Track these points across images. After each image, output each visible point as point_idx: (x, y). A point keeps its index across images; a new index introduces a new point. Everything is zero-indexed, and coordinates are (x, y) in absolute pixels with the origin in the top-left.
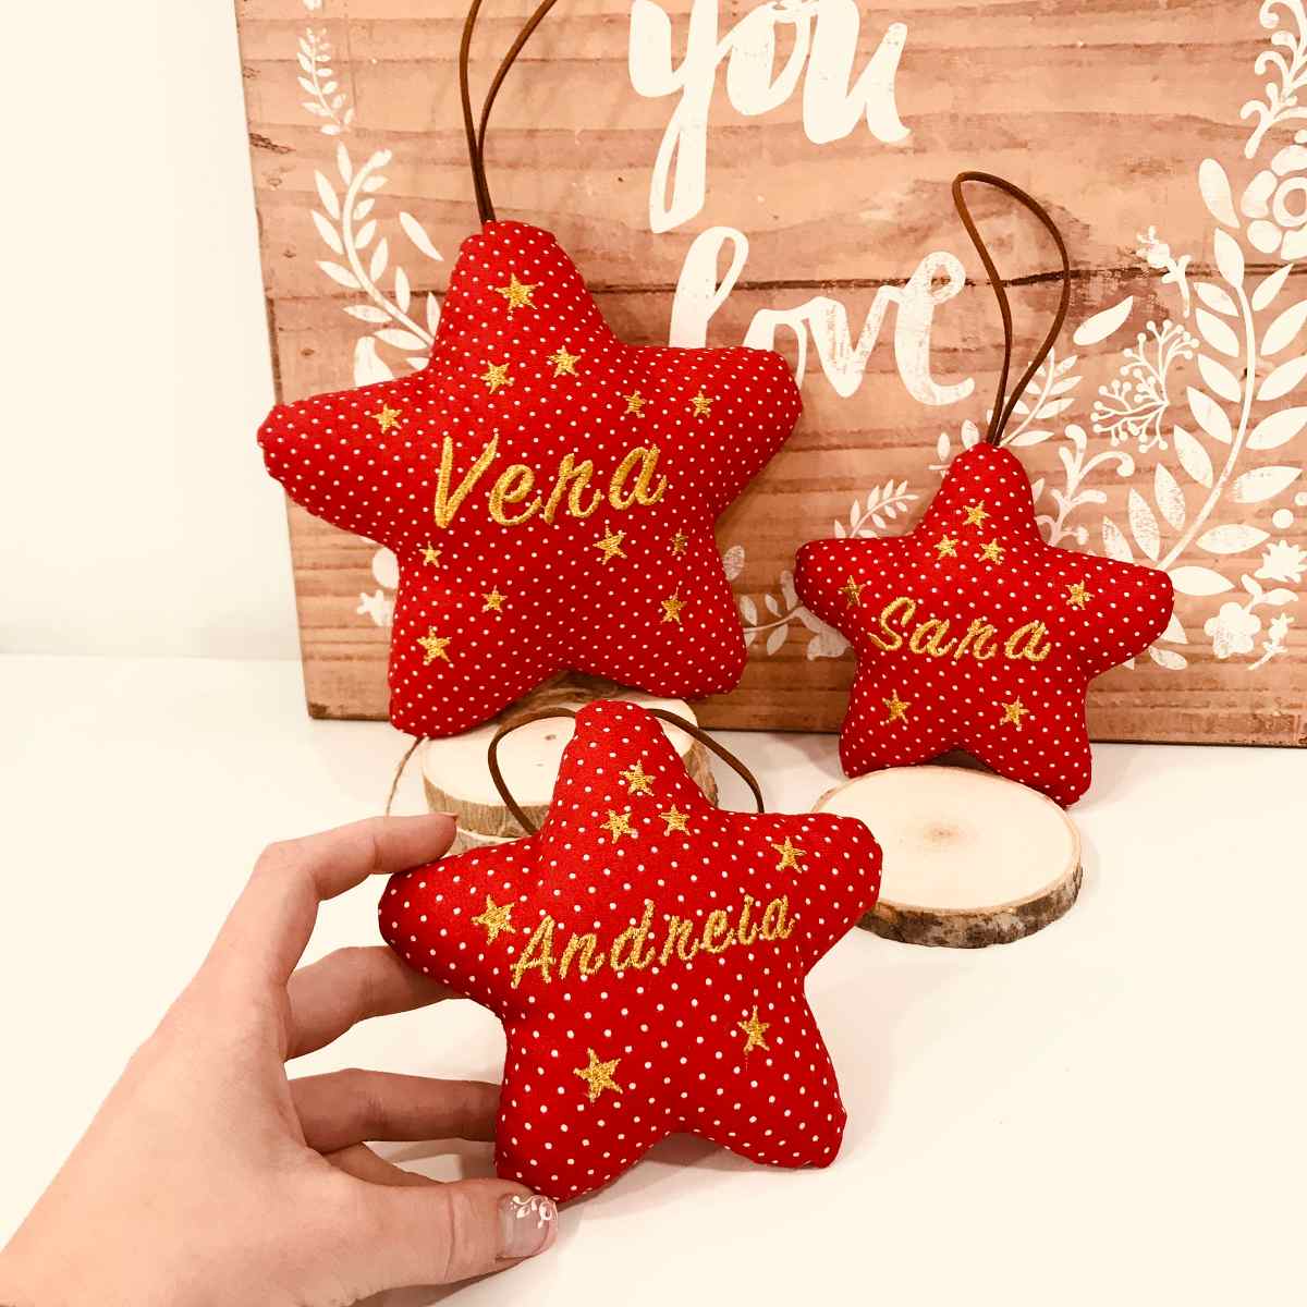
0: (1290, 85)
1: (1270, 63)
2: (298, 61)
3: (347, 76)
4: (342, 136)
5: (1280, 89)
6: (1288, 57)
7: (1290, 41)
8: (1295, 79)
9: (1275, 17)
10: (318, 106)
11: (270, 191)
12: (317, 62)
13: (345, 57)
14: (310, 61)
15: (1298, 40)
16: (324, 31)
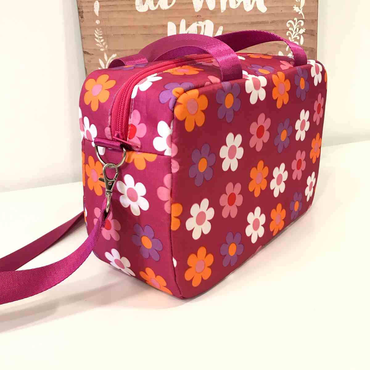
0: (293, 37)
1: (289, 33)
2: (94, 35)
3: (106, 38)
4: (105, 51)
5: (291, 38)
6: (292, 32)
7: (292, 29)
8: (294, 36)
9: (289, 25)
10: (99, 45)
11: (89, 63)
12: (99, 35)
13: (105, 34)
14: (97, 35)
15: (293, 29)
16: (101, 29)
